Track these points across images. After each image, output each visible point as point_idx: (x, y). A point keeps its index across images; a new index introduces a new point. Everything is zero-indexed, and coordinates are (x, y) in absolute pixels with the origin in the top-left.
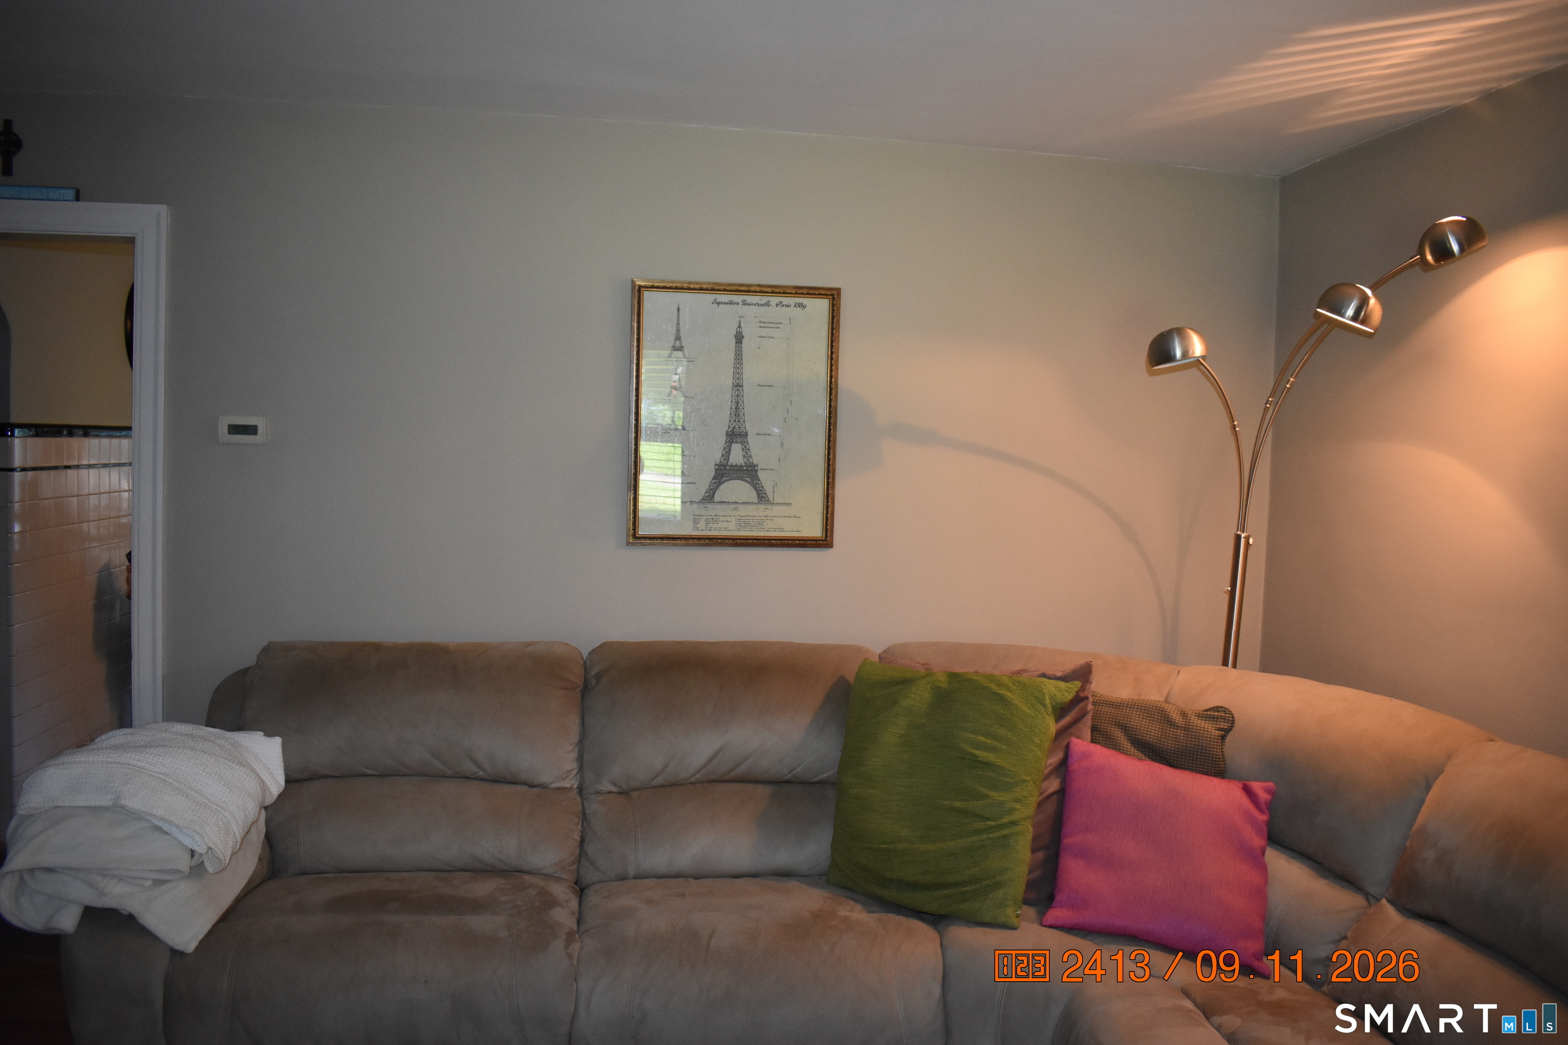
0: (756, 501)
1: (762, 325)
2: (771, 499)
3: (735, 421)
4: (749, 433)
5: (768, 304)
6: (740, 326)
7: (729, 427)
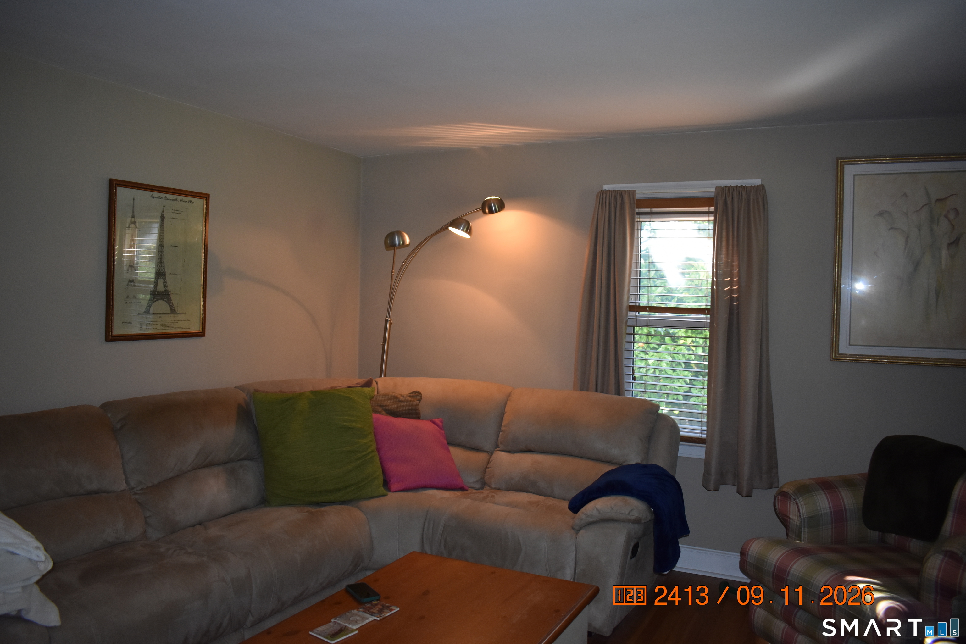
0: (170, 312)
1: (173, 211)
2: (177, 311)
3: (160, 266)
4: (166, 273)
5: (176, 200)
6: (163, 212)
7: (157, 270)
